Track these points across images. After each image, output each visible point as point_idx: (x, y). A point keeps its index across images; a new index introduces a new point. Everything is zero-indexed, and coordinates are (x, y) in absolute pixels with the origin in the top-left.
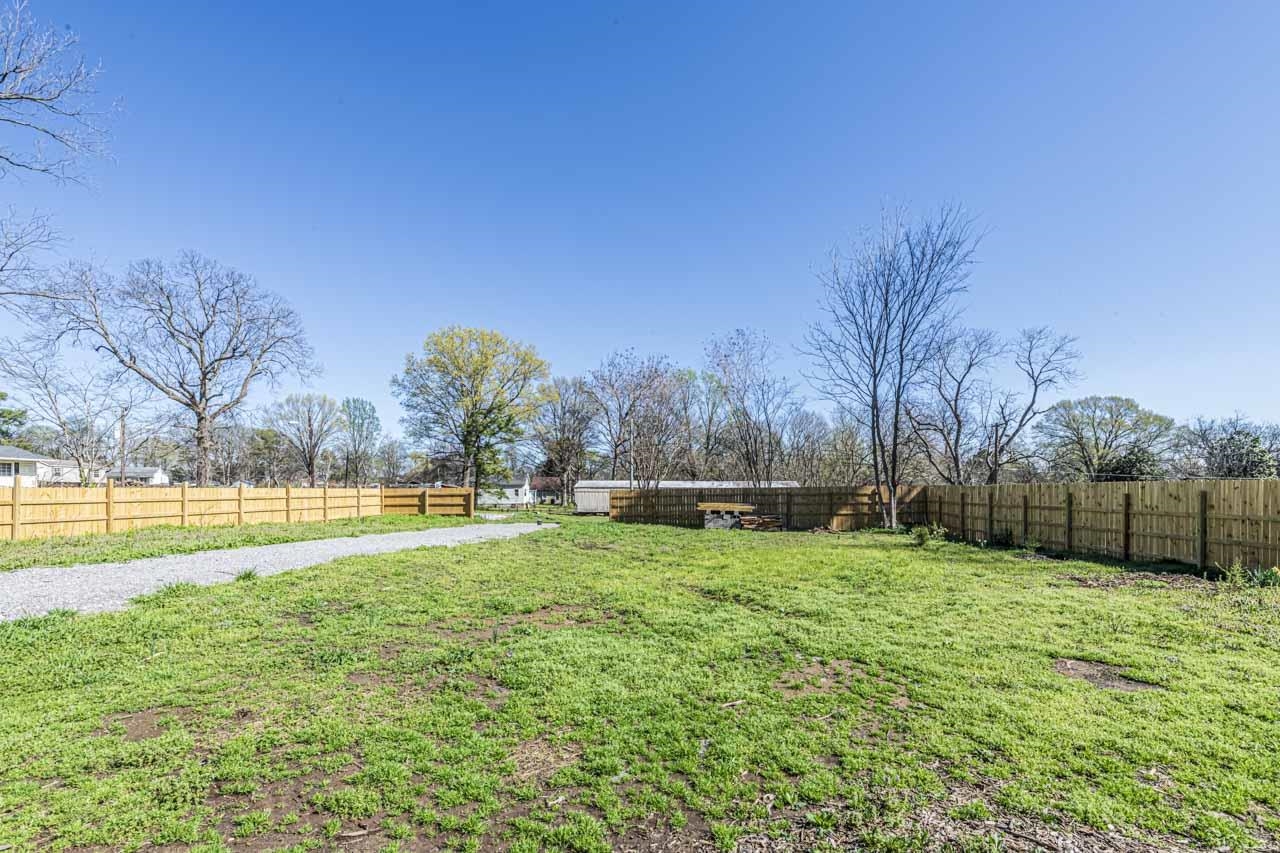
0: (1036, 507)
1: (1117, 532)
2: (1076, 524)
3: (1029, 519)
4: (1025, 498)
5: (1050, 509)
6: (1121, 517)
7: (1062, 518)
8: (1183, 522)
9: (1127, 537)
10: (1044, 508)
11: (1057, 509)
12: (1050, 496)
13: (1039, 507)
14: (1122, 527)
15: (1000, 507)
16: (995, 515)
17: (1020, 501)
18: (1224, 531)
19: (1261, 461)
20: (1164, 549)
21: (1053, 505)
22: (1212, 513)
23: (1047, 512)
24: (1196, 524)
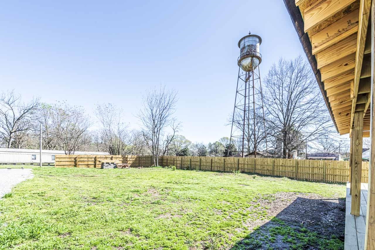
0: (193, 161)
1: (209, 166)
2: (202, 164)
3: (191, 164)
4: (191, 159)
5: (196, 162)
6: (210, 163)
7: (198, 163)
8: (221, 164)
9: (212, 167)
10: (195, 161)
11: (197, 162)
12: (196, 159)
13: (194, 161)
14: (210, 165)
15: (184, 161)
16: (183, 163)
17: (189, 160)
18: (227, 165)
19: (206, 152)
20: (218, 169)
21: (197, 161)
22: (225, 163)
23: (195, 162)
24: (223, 165)
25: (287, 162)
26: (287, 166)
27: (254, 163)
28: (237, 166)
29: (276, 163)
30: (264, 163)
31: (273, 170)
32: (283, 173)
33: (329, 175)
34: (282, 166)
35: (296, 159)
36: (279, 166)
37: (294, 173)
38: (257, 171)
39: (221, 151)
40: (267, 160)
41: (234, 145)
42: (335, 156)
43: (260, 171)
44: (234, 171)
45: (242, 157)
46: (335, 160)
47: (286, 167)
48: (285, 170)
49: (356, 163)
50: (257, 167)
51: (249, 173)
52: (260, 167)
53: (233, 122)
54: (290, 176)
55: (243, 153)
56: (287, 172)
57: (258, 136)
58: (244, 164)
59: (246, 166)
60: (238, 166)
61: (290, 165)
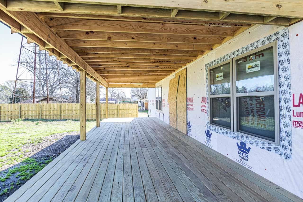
25: (73, 106)
26: (73, 110)
27: (40, 109)
28: (18, 114)
29: (62, 108)
30: (51, 108)
31: (60, 115)
32: (69, 116)
33: (103, 114)
34: (68, 110)
35: (89, 103)
36: (66, 110)
37: (78, 115)
38: (44, 117)
39: (7, 96)
40: (54, 106)
41: (25, 90)
42: (115, 101)
43: (47, 117)
44: (13, 120)
45: (34, 103)
46: (115, 103)
47: (71, 111)
48: (71, 113)
49: (82, 105)
50: (44, 113)
51: (34, 120)
52: (47, 112)
53: (20, 64)
54: (75, 118)
55: (34, 98)
56: (73, 115)
57: (55, 81)
58: (28, 111)
59: (30, 113)
60: (21, 114)
61: (75, 109)
